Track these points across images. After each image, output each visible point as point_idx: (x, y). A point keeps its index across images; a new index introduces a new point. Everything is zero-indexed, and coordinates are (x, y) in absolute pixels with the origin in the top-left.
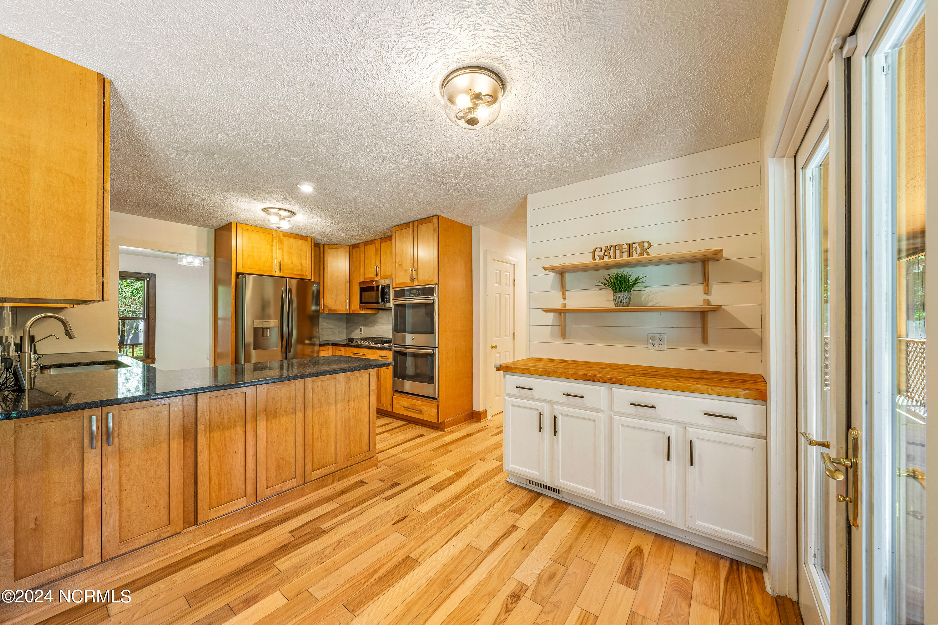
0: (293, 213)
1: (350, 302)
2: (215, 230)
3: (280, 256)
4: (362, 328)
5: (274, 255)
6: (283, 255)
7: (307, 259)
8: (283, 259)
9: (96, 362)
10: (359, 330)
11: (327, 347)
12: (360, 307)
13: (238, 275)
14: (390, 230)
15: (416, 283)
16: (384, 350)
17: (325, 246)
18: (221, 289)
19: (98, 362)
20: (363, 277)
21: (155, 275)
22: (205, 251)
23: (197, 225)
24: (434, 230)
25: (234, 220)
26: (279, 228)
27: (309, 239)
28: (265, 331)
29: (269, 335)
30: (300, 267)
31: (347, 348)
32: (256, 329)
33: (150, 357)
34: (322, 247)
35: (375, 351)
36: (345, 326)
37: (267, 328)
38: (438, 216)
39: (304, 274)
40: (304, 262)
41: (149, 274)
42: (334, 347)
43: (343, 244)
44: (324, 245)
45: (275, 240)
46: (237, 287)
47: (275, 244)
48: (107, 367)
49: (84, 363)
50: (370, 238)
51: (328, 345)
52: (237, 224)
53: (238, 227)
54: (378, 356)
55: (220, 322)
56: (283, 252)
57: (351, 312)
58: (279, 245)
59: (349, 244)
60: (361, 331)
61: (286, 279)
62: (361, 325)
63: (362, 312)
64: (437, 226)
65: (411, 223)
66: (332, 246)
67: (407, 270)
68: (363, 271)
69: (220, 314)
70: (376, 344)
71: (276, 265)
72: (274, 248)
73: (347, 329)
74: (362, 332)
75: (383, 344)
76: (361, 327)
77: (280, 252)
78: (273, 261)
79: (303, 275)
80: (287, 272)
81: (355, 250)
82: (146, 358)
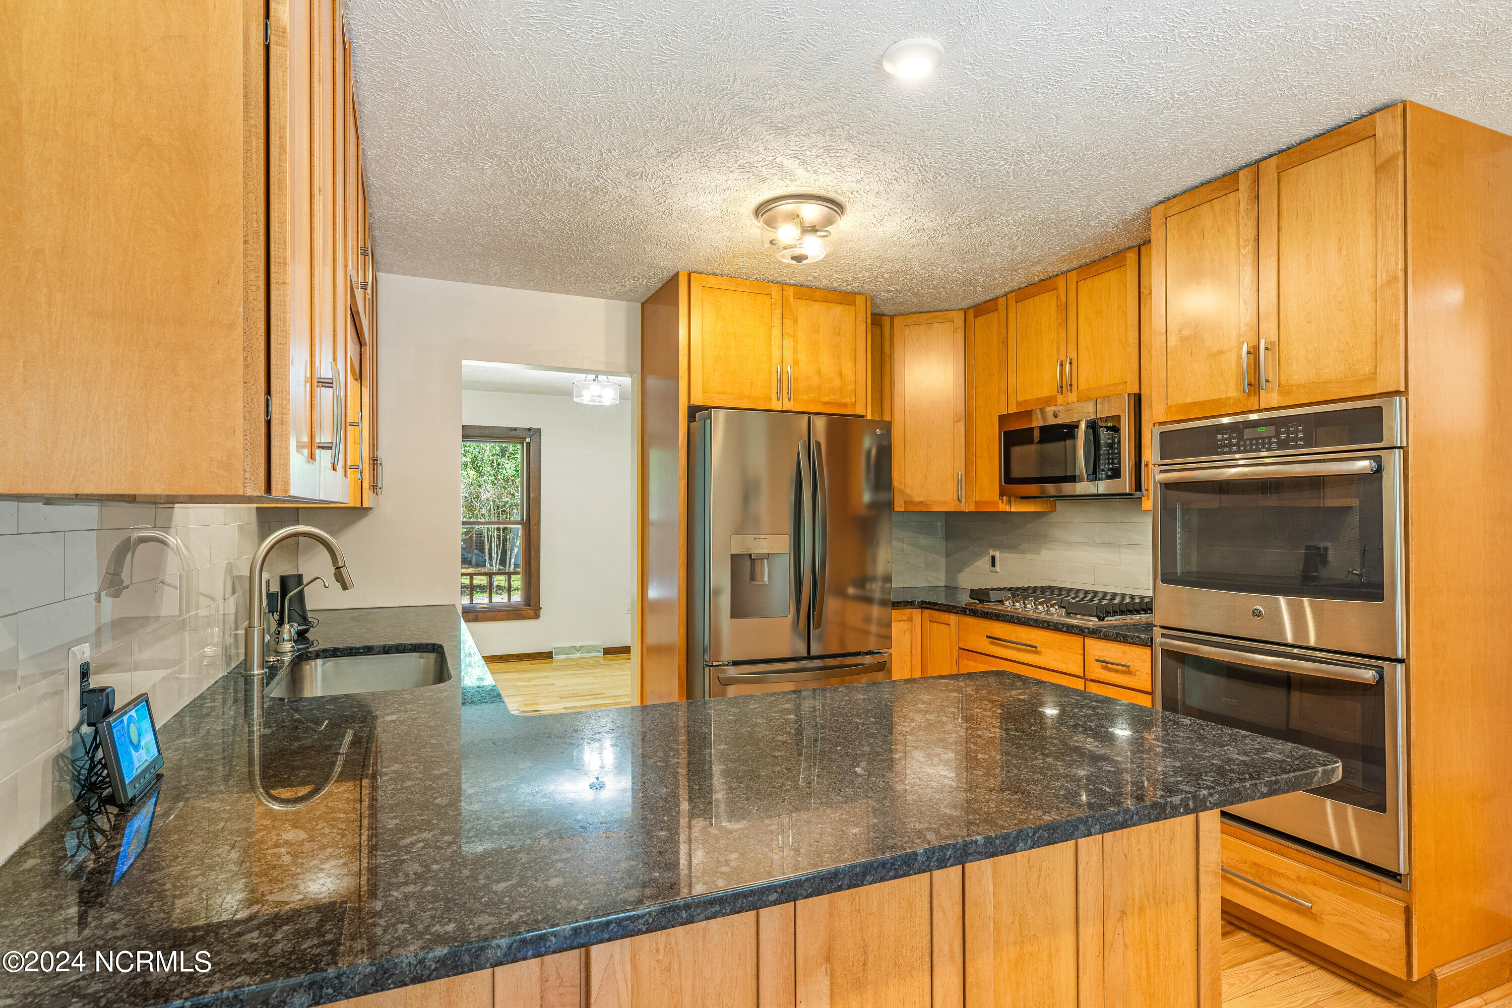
0: (836, 206)
1: (968, 478)
2: (643, 304)
3: (789, 355)
4: (997, 554)
5: (776, 352)
6: (795, 351)
7: (854, 360)
8: (796, 363)
9: (401, 645)
10: (985, 562)
11: (908, 611)
12: (1002, 494)
13: (693, 411)
14: (1146, 217)
15: (1271, 398)
16: (1115, 640)
17: (896, 320)
18: (654, 456)
19: (405, 645)
20: (1013, 401)
21: (538, 431)
22: (620, 358)
23: (605, 297)
24: (1381, 169)
25: (682, 267)
26: (798, 259)
27: (860, 300)
28: (758, 563)
29: (766, 579)
30: (837, 382)
31: (970, 621)
32: (735, 558)
33: (532, 602)
34: (886, 322)
35: (1075, 642)
36: (941, 546)
37: (762, 557)
38: (1404, 107)
39: (847, 400)
40: (847, 367)
41: (530, 429)
42: (927, 612)
43: (947, 306)
44: (892, 318)
45: (778, 311)
46: (692, 446)
47: (776, 322)
48: (421, 657)
49: (378, 647)
50: (1039, 272)
51: (909, 604)
52: (689, 275)
53: (692, 284)
54: (1090, 660)
55: (652, 532)
56: (796, 341)
57: (972, 508)
58: (788, 322)
59: (965, 304)
60: (993, 565)
61: (806, 417)
62: (997, 547)
63: (1007, 509)
64: (1400, 148)
65: (1241, 173)
66: (914, 318)
67: (1221, 352)
68: (1012, 380)
69: (654, 515)
70: (1068, 614)
71: (780, 381)
72: (776, 332)
73: (947, 555)
74: (998, 568)
75: (1101, 619)
76: (992, 553)
77: (788, 342)
78: (774, 370)
79: (845, 405)
80: (805, 397)
81: (981, 320)
82: (526, 605)
